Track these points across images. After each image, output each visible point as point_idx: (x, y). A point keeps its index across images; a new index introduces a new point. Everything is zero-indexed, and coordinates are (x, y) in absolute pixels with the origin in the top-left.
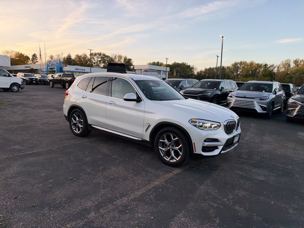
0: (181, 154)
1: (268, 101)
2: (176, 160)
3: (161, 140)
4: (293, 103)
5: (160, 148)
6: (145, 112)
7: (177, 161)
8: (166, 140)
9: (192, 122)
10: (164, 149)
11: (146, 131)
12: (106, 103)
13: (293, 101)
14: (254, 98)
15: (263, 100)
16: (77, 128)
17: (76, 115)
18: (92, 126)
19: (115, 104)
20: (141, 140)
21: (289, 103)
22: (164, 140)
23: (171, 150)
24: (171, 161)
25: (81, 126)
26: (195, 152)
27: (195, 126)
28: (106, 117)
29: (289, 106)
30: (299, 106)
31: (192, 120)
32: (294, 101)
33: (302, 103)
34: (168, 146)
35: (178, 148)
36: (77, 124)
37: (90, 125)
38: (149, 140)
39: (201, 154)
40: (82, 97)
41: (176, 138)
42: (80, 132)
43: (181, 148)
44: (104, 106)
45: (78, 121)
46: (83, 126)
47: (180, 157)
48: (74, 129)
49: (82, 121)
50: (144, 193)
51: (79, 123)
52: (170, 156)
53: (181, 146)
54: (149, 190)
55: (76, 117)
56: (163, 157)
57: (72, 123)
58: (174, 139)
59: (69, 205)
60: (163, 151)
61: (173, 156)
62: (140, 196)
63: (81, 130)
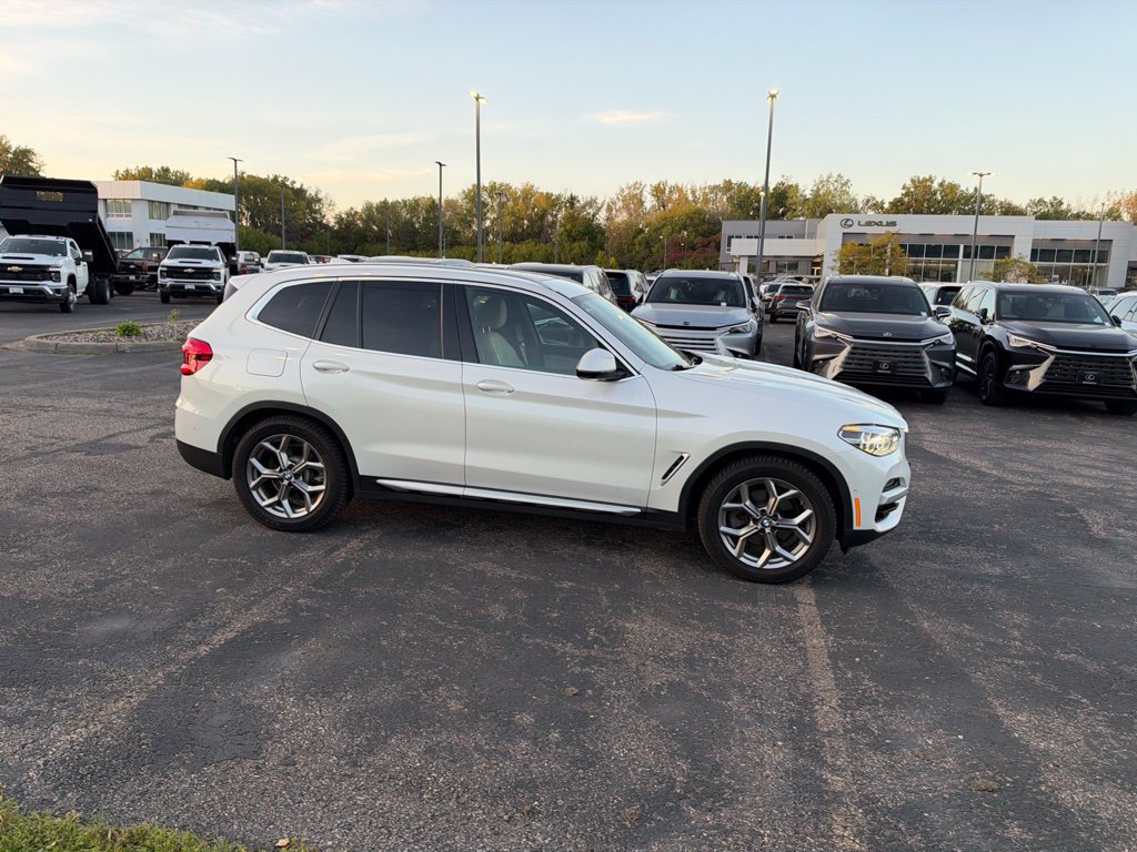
0: (809, 538)
1: (750, 335)
2: (788, 559)
3: (728, 505)
4: (829, 337)
5: (723, 529)
6: (657, 413)
7: (795, 562)
8: (748, 503)
9: (847, 434)
10: (743, 531)
11: (664, 477)
12: (463, 389)
13: (824, 335)
14: (714, 329)
15: (737, 332)
16: (284, 499)
17: (277, 446)
18: (379, 481)
19: (509, 392)
20: (639, 510)
21: (813, 339)
22: (737, 499)
23: (768, 530)
24: (768, 567)
25: (311, 488)
26: (855, 528)
27: (857, 446)
28: (466, 443)
29: (814, 348)
30: (848, 348)
31: (845, 429)
32: (830, 333)
33: (855, 337)
34: (756, 521)
35: (798, 520)
36: (286, 482)
37: (371, 480)
38: (676, 510)
39: (873, 530)
40: (318, 369)
41: (788, 491)
42: (309, 513)
43: (808, 519)
44: (454, 400)
45: (290, 467)
46: (323, 487)
47: (806, 548)
48: (268, 506)
49: (319, 468)
50: (836, 679)
51: (296, 476)
52: (767, 553)
53: (808, 512)
54: (835, 668)
55: (277, 452)
56: (737, 559)
57: (254, 480)
58: (779, 495)
59: (726, 775)
60: (735, 539)
61: (778, 549)
62: (842, 690)
63: (313, 503)
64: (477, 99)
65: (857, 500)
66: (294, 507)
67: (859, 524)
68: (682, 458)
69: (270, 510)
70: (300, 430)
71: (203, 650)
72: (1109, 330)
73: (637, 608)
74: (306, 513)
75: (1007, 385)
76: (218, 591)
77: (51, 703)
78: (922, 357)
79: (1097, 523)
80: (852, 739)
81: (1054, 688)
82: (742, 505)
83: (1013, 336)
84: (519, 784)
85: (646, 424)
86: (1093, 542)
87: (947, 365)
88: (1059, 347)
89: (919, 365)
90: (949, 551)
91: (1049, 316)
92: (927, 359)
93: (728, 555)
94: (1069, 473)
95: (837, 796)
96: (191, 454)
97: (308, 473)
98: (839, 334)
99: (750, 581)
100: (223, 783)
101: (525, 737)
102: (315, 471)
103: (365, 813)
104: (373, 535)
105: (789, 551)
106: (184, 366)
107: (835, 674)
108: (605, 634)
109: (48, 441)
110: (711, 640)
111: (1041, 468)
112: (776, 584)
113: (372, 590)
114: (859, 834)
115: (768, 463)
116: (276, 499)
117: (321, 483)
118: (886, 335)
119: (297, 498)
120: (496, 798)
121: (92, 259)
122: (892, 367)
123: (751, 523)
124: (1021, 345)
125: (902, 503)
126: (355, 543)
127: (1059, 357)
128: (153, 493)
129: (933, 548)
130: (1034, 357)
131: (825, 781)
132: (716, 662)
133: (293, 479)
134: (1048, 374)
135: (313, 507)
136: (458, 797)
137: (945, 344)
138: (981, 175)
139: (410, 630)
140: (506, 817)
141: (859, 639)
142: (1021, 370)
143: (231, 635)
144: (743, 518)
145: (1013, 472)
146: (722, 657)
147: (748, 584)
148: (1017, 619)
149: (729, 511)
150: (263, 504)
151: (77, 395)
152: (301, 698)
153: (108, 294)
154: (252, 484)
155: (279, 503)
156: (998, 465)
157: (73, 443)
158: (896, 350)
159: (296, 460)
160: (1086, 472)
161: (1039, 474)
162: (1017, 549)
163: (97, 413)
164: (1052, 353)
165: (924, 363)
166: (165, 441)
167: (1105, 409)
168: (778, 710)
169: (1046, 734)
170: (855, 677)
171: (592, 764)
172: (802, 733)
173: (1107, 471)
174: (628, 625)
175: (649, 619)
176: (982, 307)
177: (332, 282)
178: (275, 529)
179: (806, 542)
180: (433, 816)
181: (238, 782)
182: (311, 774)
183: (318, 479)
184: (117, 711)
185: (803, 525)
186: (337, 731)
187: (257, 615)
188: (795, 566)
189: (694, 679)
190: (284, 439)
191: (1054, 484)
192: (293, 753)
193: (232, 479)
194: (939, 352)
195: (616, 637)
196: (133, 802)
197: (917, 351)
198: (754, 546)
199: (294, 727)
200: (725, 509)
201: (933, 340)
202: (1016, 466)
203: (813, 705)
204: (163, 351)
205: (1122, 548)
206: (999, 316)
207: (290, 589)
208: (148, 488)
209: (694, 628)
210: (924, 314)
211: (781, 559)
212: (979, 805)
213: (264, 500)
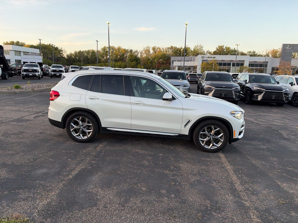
0: (222, 141)
3: (201, 133)
4: (209, 88)
5: (200, 139)
6: (183, 109)
7: (218, 147)
8: (207, 132)
9: (232, 114)
10: (205, 139)
11: (185, 126)
12: (131, 103)
13: (208, 87)
14: (179, 85)
16: (81, 134)
19: (143, 104)
20: (178, 135)
21: (204, 88)
22: (204, 131)
23: (212, 139)
24: (212, 148)
25: (88, 131)
26: (234, 138)
27: (235, 117)
28: (132, 118)
29: (205, 91)
30: (214, 90)
31: (232, 112)
32: (209, 86)
33: (216, 87)
34: (208, 137)
35: (220, 136)
36: (81, 129)
37: (105, 128)
38: (188, 134)
39: (238, 138)
40: (90, 98)
41: (217, 129)
42: (88, 137)
43: (222, 136)
44: (128, 106)
45: (82, 125)
46: (92, 130)
47: (221, 143)
48: (76, 136)
49: (91, 125)
50: (237, 177)
51: (84, 128)
52: (211, 145)
53: (222, 134)
54: (236, 174)
55: (79, 121)
56: (204, 147)
57: (72, 129)
58: (215, 130)
59: (220, 204)
60: (203, 141)
61: (214, 144)
62: (239, 180)
63: (89, 135)
64: (108, 24)
65: (234, 131)
66: (83, 136)
67: (235, 137)
68: (190, 121)
69: (76, 137)
70: (85, 115)
71: (71, 177)
72: (276, 85)
73: (181, 161)
74: (87, 137)
75: (253, 99)
76: (69, 160)
77: (34, 194)
78: (233, 92)
79: (284, 134)
80: (246, 192)
81: (290, 177)
82: (205, 133)
83: (254, 87)
84: (169, 209)
85: (180, 112)
86: (285, 139)
87: (238, 94)
88: (266, 90)
89: (232, 94)
90: (252, 142)
91: (261, 82)
92: (234, 93)
93: (201, 145)
94: (273, 121)
95: (249, 208)
96: (53, 122)
97: (87, 127)
98: (211, 87)
99: (207, 152)
100: (90, 214)
101: (165, 196)
102: (89, 126)
103: (131, 220)
104: (105, 143)
105: (217, 144)
106: (51, 98)
107: (237, 176)
108: (176, 168)
109: (4, 119)
110: (203, 168)
111: (266, 120)
112: (213, 153)
113: (111, 158)
114: (258, 217)
115: (213, 121)
116: (78, 134)
117: (91, 129)
118: (223, 87)
119: (84, 134)
120: (164, 214)
121: (3, 67)
122: (225, 95)
123: (207, 137)
124: (257, 89)
125: (243, 131)
126: (101, 145)
127: (266, 92)
128: (40, 133)
129: (248, 142)
130: (260, 92)
131: (244, 204)
132: (206, 174)
133: (83, 129)
134: (263, 96)
135: (89, 136)
136: (154, 214)
137: (238, 89)
138: (237, 45)
139: (125, 169)
140: (168, 218)
141: (239, 166)
142: (256, 95)
143: (77, 172)
144: (205, 136)
145: (261, 122)
146: (207, 172)
147: (207, 153)
148: (275, 159)
149: (201, 134)
150: (75, 135)
151: (8, 105)
152: (102, 189)
153: (7, 77)
154: (72, 130)
155: (79, 135)
156: (256, 120)
157: (12, 119)
158: (226, 90)
159: (84, 123)
160: (277, 121)
161: (267, 122)
162: (268, 141)
163: (16, 111)
164: (264, 91)
165: (233, 94)
166: (38, 118)
167: (276, 104)
168: (226, 186)
169: (292, 189)
170: (241, 176)
171: (185, 203)
172: (233, 191)
173: (282, 121)
174: (180, 165)
175: (185, 163)
176: (245, 79)
177: (93, 75)
178: (78, 142)
179: (221, 142)
180: (149, 219)
181: (94, 213)
182: (113, 210)
183: (90, 128)
184: (53, 195)
185: (220, 137)
186: (116, 198)
187: (81, 167)
188: (219, 148)
189: (202, 179)
190: (80, 118)
191: (271, 124)
192: (106, 204)
193: (65, 129)
194: (237, 91)
195: (179, 169)
196: (67, 220)
197: (231, 91)
198: (208, 143)
199: (103, 197)
200: (200, 134)
201: (235, 88)
202: (260, 120)
203: (234, 184)
204: (28, 93)
205: (292, 140)
206: (250, 82)
207: (88, 159)
208: (38, 132)
209: (198, 165)
210: (232, 81)
211: (215, 146)
212: (283, 208)
213: (75, 134)
